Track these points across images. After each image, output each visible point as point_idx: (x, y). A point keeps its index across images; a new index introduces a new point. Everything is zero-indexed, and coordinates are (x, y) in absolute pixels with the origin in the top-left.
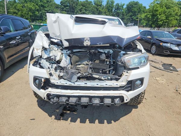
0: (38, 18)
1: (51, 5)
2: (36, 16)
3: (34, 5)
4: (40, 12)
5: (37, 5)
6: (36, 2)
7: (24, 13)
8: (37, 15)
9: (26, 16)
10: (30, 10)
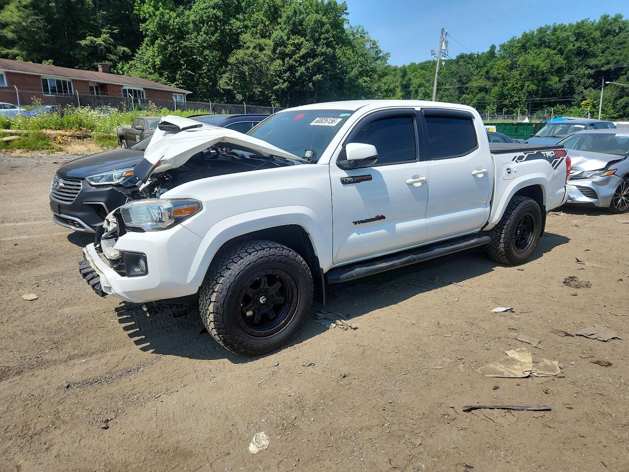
0: (552, 100)
1: (620, 44)
2: (548, 92)
3: (548, 55)
4: (567, 78)
5: (561, 52)
6: (558, 43)
7: (510, 85)
8: (551, 90)
9: (512, 97)
10: (533, 73)
